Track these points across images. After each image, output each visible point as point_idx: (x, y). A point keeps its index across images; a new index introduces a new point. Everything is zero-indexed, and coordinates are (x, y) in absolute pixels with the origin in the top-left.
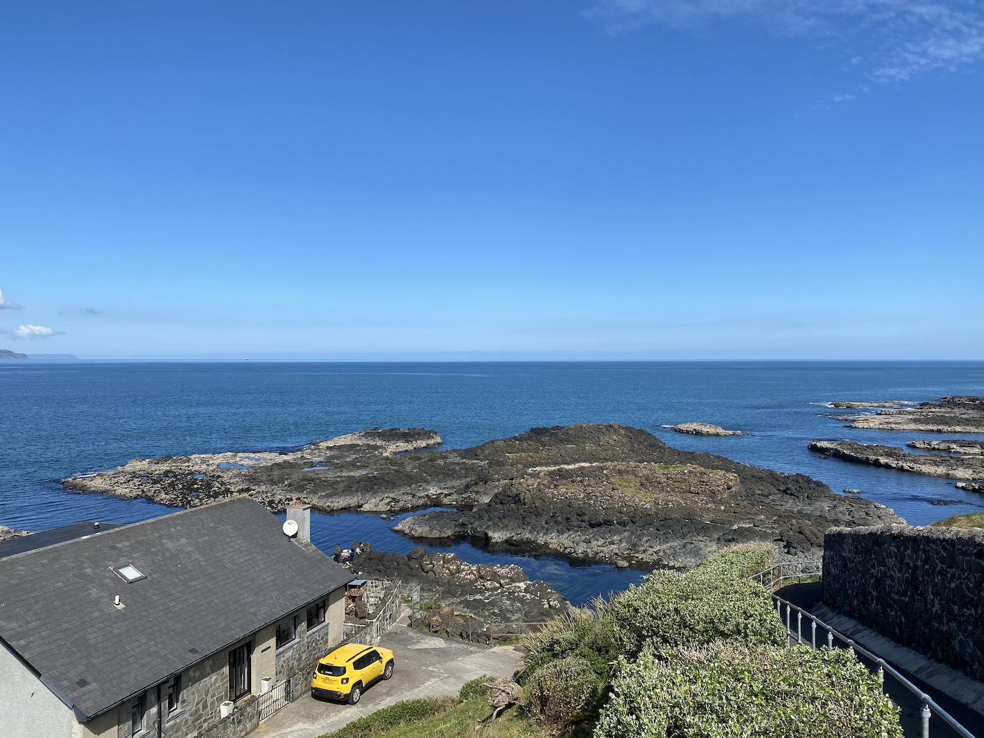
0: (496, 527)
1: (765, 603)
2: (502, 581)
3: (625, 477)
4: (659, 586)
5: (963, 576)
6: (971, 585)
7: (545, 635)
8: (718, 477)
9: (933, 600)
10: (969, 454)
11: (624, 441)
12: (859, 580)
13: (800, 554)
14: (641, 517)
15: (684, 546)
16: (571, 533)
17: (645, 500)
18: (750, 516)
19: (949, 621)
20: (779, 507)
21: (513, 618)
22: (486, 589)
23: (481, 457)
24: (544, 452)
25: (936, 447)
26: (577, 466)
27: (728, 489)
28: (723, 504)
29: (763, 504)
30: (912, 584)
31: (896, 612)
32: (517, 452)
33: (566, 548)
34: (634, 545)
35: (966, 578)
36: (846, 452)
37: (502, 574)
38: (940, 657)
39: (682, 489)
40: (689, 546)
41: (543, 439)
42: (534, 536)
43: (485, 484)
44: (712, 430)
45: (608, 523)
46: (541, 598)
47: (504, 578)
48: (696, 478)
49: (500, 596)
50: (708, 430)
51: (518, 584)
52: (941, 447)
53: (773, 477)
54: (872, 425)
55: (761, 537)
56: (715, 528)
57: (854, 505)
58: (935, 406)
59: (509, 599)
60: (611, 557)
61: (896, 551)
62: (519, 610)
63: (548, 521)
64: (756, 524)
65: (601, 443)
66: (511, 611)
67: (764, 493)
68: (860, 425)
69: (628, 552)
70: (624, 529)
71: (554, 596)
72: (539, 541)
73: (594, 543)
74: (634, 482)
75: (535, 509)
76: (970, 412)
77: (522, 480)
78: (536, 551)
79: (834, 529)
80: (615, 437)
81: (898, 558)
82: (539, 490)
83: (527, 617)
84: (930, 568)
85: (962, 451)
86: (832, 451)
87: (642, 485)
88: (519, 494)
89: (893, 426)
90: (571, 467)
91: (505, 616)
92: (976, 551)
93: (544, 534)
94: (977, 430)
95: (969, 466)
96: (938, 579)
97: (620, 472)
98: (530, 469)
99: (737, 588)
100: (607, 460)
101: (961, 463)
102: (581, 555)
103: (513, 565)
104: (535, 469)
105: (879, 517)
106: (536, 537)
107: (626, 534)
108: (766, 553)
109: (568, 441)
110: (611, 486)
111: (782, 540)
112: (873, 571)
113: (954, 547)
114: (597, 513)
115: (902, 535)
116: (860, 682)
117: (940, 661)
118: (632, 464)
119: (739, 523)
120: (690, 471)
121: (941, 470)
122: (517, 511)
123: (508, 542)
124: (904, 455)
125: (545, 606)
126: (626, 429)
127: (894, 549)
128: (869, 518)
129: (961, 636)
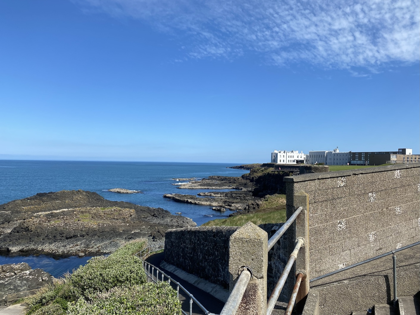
0: (14, 245)
1: (139, 265)
2: (16, 272)
3: (85, 214)
4: (94, 265)
5: (209, 245)
6: (211, 248)
7: (38, 295)
8: (126, 211)
9: (200, 255)
10: (217, 197)
11: (85, 198)
12: (177, 250)
13: (158, 241)
14: (92, 232)
15: (111, 243)
16: (56, 243)
17: (93, 224)
18: (139, 227)
19: (205, 262)
20: (151, 222)
21: (22, 289)
22: (6, 277)
23: (7, 209)
24: (43, 205)
25: (207, 194)
26: (61, 211)
27: (131, 216)
28: (128, 223)
29: (144, 221)
30: (194, 249)
31: (188, 261)
32: (29, 206)
33: (53, 251)
34: (88, 245)
35: (210, 245)
36: (177, 198)
37: (16, 268)
38: (202, 276)
39: (111, 218)
40: (113, 243)
41: (43, 199)
42: (36, 246)
43: (8, 223)
44: (125, 191)
45: (76, 236)
46: (38, 277)
47: (17, 270)
48: (117, 212)
49: (14, 280)
50: (123, 191)
51: (25, 272)
52: (208, 195)
53: (149, 210)
54: (186, 187)
55: (143, 235)
56: (124, 234)
57: (179, 219)
58: (207, 180)
59: (19, 280)
60: (76, 252)
61: (189, 237)
62: (25, 285)
63: (44, 238)
64: (142, 230)
65: (74, 199)
66: (21, 286)
67: (145, 217)
68: (182, 187)
69: (85, 248)
70: (83, 238)
71: (45, 275)
72: (38, 249)
73: (68, 246)
74: (89, 216)
75: (37, 233)
76: (218, 181)
77: (30, 220)
78: (37, 254)
79: (169, 230)
80: (81, 196)
81: (190, 240)
82: (40, 224)
83: (30, 288)
84: (199, 243)
85: (215, 196)
86: (172, 198)
87: (92, 217)
88: (28, 226)
89: (193, 187)
90: (58, 211)
91: (17, 289)
92: (213, 235)
93: (42, 245)
94: (219, 188)
95: (217, 201)
96: (202, 246)
97: (82, 212)
98: (35, 214)
99: (128, 260)
100: (76, 207)
101: (215, 200)
102: (61, 253)
103: (23, 263)
104: (38, 214)
105: (187, 223)
106: (37, 247)
107: (84, 240)
108: (143, 243)
109: (57, 199)
110: (78, 219)
111: (151, 236)
112: (181, 246)
113: (207, 234)
114: (70, 232)
115: (191, 231)
116: (169, 294)
117: (201, 278)
118: (88, 208)
119: (135, 230)
120: (114, 210)
121: (208, 203)
122: (27, 235)
123: (21, 251)
124: (196, 198)
125: (40, 281)
126: (86, 192)
127: (188, 236)
128: (184, 223)
129: (208, 267)
